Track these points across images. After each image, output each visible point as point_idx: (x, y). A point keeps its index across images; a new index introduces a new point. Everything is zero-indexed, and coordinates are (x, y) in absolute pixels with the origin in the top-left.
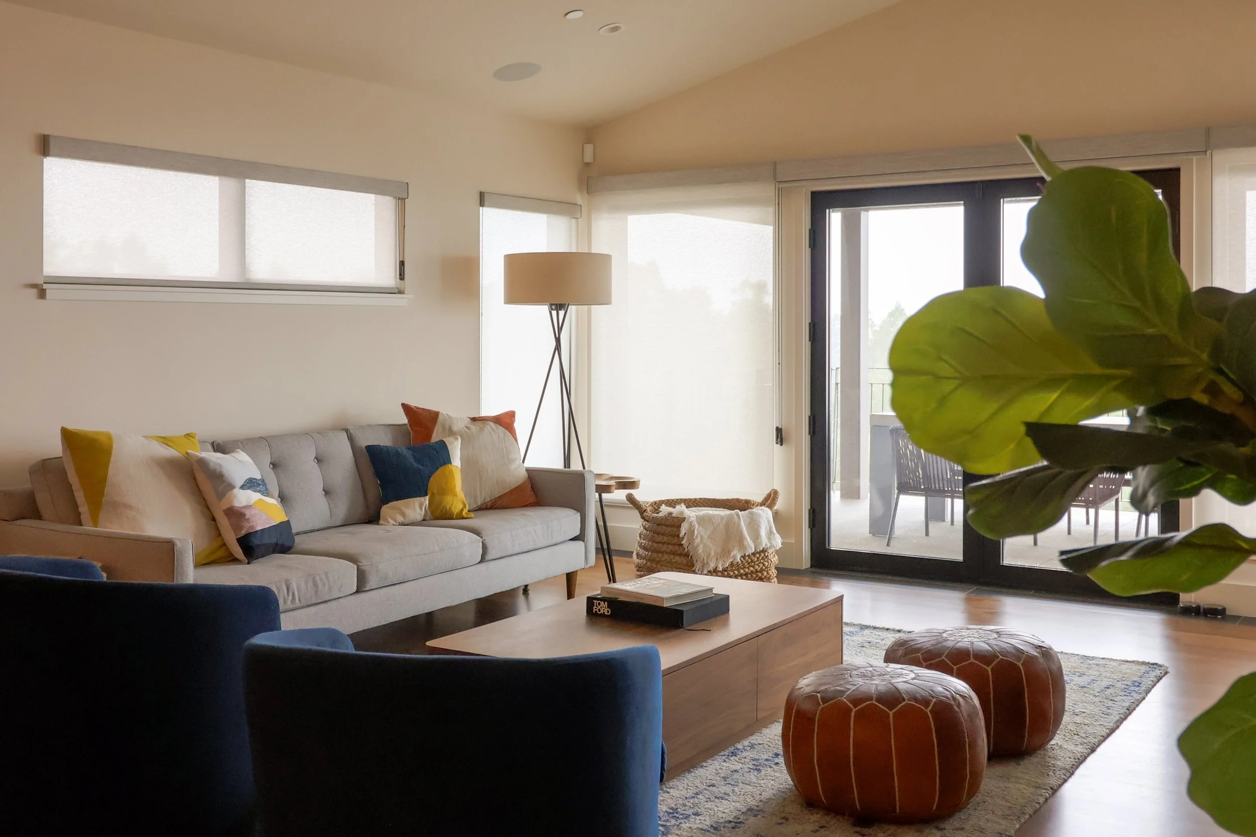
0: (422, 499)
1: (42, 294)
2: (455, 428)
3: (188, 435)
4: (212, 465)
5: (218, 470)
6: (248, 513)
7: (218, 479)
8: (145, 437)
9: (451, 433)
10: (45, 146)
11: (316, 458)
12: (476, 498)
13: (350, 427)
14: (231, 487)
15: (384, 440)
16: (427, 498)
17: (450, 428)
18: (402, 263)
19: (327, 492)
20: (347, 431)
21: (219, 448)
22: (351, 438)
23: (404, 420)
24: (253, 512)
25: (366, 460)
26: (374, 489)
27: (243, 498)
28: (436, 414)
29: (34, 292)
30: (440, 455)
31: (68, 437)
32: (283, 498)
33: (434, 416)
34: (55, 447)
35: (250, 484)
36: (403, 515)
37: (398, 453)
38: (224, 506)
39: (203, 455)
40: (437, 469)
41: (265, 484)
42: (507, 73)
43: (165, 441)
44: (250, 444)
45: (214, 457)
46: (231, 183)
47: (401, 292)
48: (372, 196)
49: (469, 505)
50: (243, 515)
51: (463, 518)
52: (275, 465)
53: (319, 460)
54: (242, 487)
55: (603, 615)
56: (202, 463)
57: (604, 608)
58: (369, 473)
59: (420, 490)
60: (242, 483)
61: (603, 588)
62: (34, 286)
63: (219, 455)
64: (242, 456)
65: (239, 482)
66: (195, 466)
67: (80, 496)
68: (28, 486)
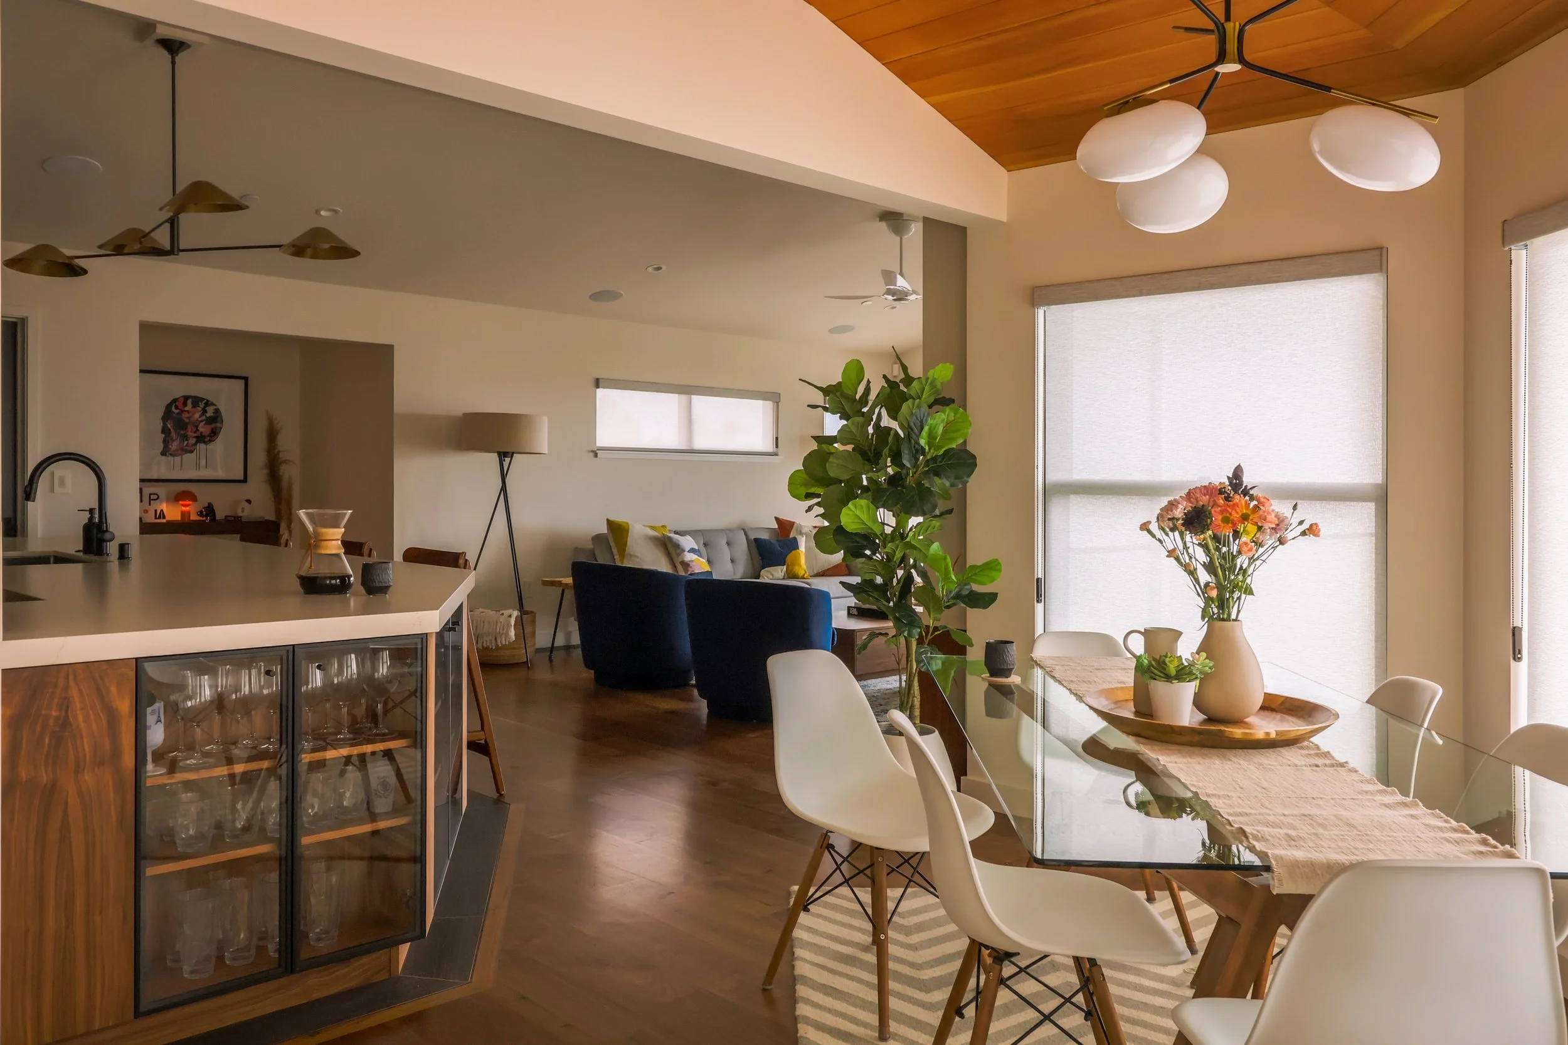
0: (782, 567)
1: (596, 455)
2: (803, 531)
3: (663, 526)
4: (674, 540)
5: (677, 542)
6: (691, 564)
7: (677, 547)
8: (644, 526)
9: (801, 533)
10: (597, 383)
11: (727, 543)
12: (813, 570)
13: (746, 528)
14: (683, 551)
15: (765, 536)
16: (785, 567)
17: (800, 531)
18: (777, 438)
19: (732, 561)
20: (744, 530)
21: (676, 533)
22: (746, 534)
23: (776, 526)
24: (694, 564)
25: (753, 545)
26: (758, 560)
27: (689, 557)
28: (794, 523)
29: (592, 454)
30: (794, 545)
31: (610, 523)
32: (709, 561)
33: (792, 524)
34: (604, 529)
35: (692, 551)
36: (772, 575)
37: (771, 543)
38: (680, 560)
39: (670, 535)
40: (791, 552)
41: (699, 552)
42: (835, 330)
43: (653, 528)
44: (693, 533)
45: (676, 537)
46: (684, 397)
47: (776, 454)
48: (761, 402)
49: (809, 572)
50: (689, 565)
51: (804, 578)
52: (705, 545)
53: (728, 544)
54: (689, 552)
55: (854, 615)
56: (670, 538)
57: (855, 612)
58: (755, 551)
59: (781, 561)
60: (689, 549)
61: (855, 603)
62: (593, 451)
63: (677, 536)
64: (689, 538)
65: (687, 549)
66: (666, 540)
67: (615, 551)
68: (591, 547)
